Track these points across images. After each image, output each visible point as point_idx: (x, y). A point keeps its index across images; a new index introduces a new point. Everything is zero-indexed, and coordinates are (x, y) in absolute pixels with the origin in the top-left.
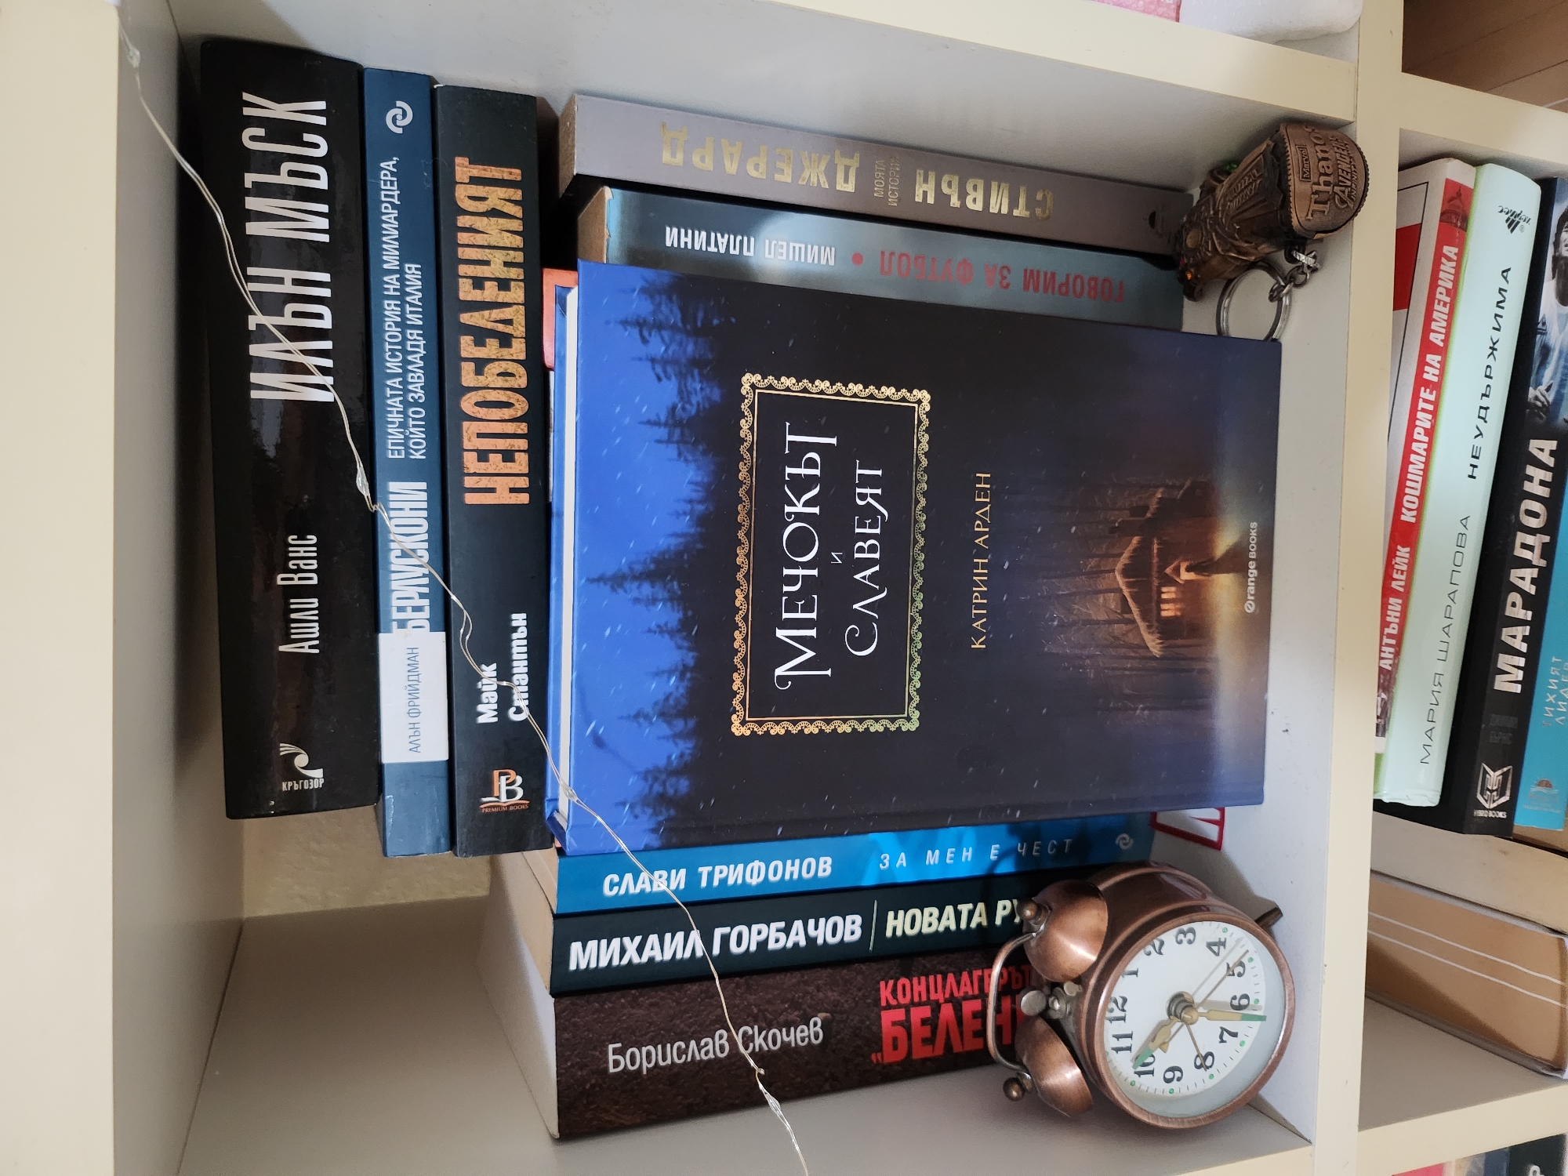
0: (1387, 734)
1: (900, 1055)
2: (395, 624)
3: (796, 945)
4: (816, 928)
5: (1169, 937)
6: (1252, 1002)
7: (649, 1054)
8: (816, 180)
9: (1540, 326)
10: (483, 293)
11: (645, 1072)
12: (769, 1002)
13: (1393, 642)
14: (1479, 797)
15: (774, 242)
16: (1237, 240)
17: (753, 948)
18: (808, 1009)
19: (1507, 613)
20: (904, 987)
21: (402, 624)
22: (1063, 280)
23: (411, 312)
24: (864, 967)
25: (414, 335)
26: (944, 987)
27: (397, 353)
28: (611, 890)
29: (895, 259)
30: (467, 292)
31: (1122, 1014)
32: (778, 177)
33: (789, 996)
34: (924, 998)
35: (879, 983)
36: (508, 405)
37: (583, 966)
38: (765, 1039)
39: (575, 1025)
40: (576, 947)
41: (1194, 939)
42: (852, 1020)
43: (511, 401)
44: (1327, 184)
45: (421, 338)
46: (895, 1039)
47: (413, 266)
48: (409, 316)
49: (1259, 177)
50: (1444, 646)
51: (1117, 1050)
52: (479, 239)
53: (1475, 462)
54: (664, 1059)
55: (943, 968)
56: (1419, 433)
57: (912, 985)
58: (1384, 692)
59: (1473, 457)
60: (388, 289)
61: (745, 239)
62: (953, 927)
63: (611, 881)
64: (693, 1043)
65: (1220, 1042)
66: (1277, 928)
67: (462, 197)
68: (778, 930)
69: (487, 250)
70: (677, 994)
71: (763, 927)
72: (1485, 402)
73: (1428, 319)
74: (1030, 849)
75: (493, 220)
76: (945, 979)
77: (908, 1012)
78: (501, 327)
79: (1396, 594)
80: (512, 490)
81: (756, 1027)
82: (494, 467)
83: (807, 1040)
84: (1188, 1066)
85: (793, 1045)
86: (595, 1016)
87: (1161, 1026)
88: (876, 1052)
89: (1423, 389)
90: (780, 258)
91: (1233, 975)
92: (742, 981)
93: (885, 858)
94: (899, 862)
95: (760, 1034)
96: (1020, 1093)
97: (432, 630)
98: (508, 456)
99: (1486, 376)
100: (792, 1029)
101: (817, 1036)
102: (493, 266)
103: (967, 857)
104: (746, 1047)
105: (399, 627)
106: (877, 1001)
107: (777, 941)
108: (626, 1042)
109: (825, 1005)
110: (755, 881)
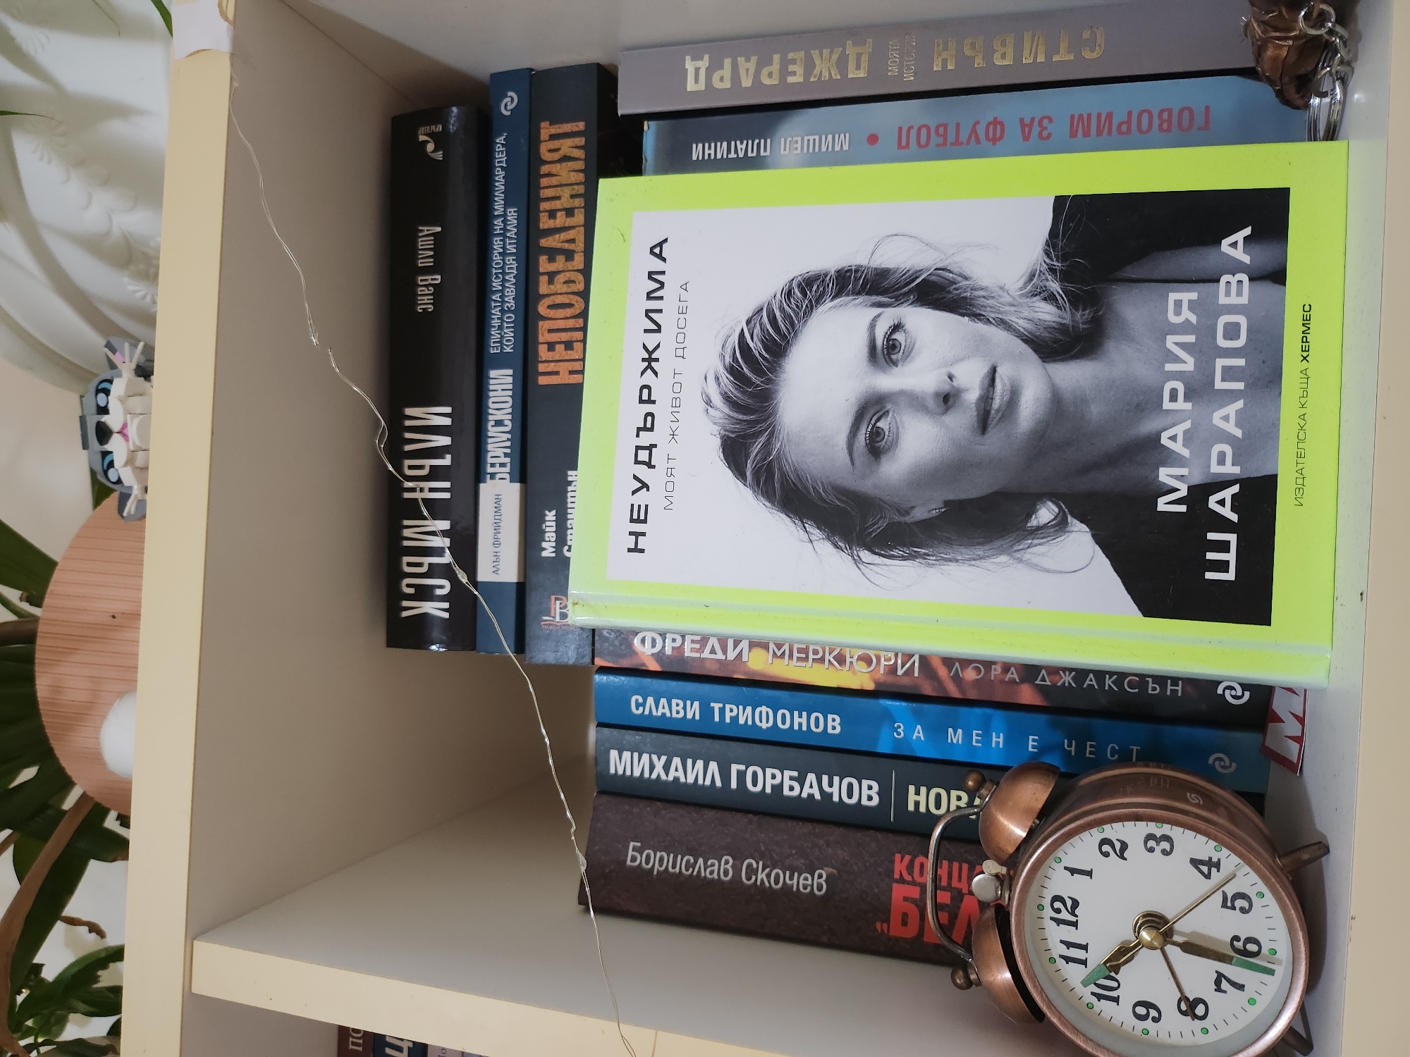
1: (909, 932)
2: (489, 477)
4: (831, 785)
6: (1265, 950)
7: (661, 859)
8: (827, 74)
10: (555, 221)
11: (655, 873)
12: (777, 844)
15: (789, 139)
17: (768, 790)
18: (817, 861)
20: (922, 865)
21: (493, 476)
23: (509, 244)
24: (879, 836)
25: (510, 260)
27: (500, 275)
28: (637, 709)
29: (913, 133)
30: (544, 222)
31: (1072, 919)
32: (790, 79)
33: (798, 843)
35: (894, 855)
36: (570, 305)
37: (620, 772)
38: (768, 876)
39: (607, 819)
40: (614, 754)
41: (1171, 850)
42: (861, 883)
43: (573, 302)
45: (515, 262)
46: (905, 915)
47: (513, 210)
48: (507, 247)
51: (1068, 960)
52: (554, 181)
54: (674, 867)
55: (970, 858)
60: (496, 230)
61: (762, 141)
63: (637, 700)
64: (701, 861)
65: (1216, 990)
67: (544, 152)
68: (791, 778)
69: (559, 188)
70: (695, 815)
71: (777, 772)
74: (1081, 749)
75: (565, 164)
77: (923, 892)
78: (566, 246)
80: (569, 372)
81: (761, 863)
82: (558, 355)
83: (809, 888)
84: (1167, 1005)
85: (795, 889)
86: (624, 816)
88: (883, 922)
90: (795, 152)
91: (1233, 908)
92: (755, 818)
93: (899, 727)
94: (916, 734)
95: (763, 870)
97: (511, 482)
98: (569, 346)
100: (796, 874)
101: (820, 886)
102: (562, 200)
103: (998, 743)
104: (749, 879)
105: (491, 478)
106: (889, 872)
107: (792, 788)
108: (645, 844)
109: (833, 861)
110: (764, 725)
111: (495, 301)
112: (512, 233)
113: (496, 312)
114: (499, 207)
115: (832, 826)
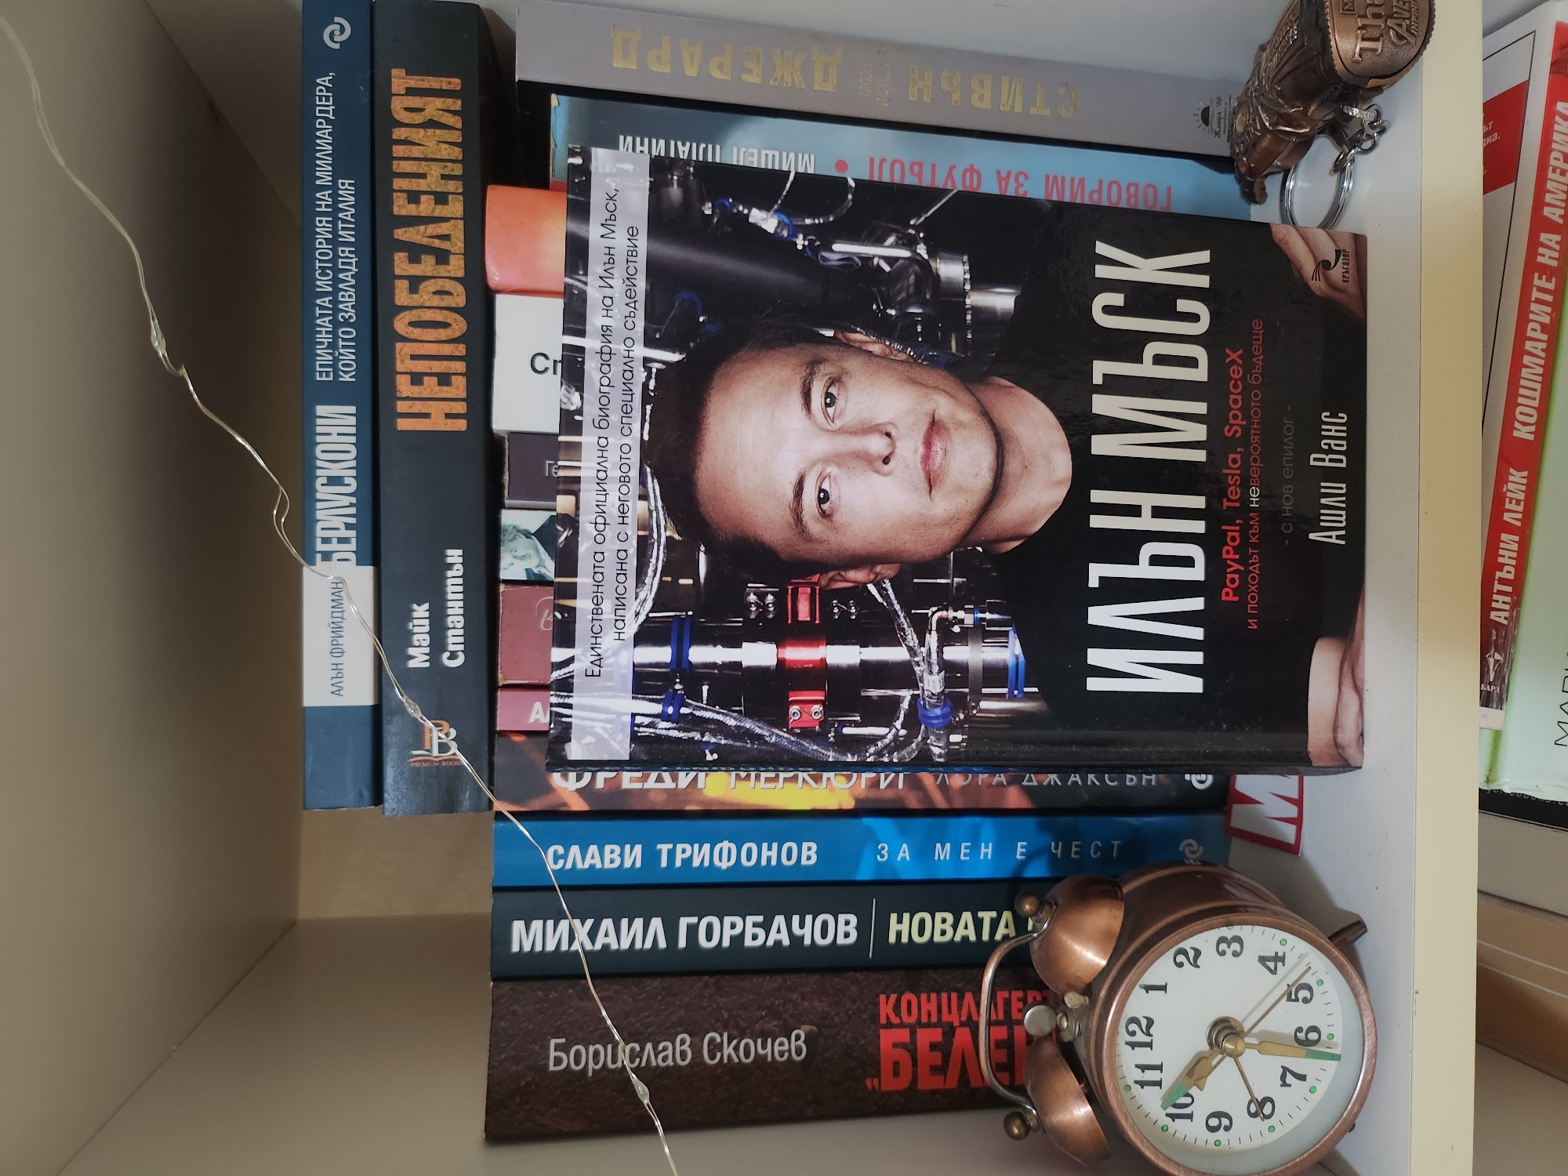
0: (1504, 707)
1: (903, 1083)
2: (319, 556)
3: (778, 943)
4: (802, 926)
6: (1324, 1037)
7: (596, 1054)
8: (790, 81)
10: (418, 207)
11: (590, 1074)
12: (742, 1007)
13: (1508, 588)
15: (743, 150)
16: (1282, 106)
17: (726, 943)
18: (790, 1021)
20: (909, 1003)
21: (327, 556)
22: (1096, 187)
23: (343, 229)
24: (860, 976)
25: (345, 251)
26: (960, 1008)
27: (328, 271)
28: (555, 863)
29: (886, 166)
30: (401, 207)
31: (1147, 1039)
32: (746, 77)
33: (768, 1002)
34: (934, 1019)
35: (878, 996)
36: (445, 325)
37: (527, 948)
38: (736, 1049)
39: (514, 1013)
40: (518, 926)
41: (1241, 952)
42: (844, 1036)
43: (448, 321)
44: (1376, 16)
45: (353, 256)
46: (896, 1064)
47: (347, 182)
48: (341, 233)
51: (1143, 1084)
52: (416, 152)
54: (614, 1061)
55: (959, 985)
56: (1534, 330)
57: (919, 1002)
58: (1496, 650)
60: (320, 206)
61: (710, 146)
62: (973, 938)
63: (555, 852)
64: (649, 1046)
65: (1281, 1086)
66: (1364, 946)
67: (398, 109)
68: (755, 925)
69: (423, 163)
70: (635, 989)
71: (738, 920)
73: (1541, 190)
74: (1067, 850)
75: (430, 131)
76: (961, 998)
77: (913, 1034)
78: (437, 243)
79: (1510, 529)
80: (448, 416)
81: (725, 1035)
82: (428, 391)
83: (786, 1055)
84: (1239, 1113)
85: (769, 1059)
86: (538, 1006)
87: (1199, 1058)
88: (873, 1077)
89: (1536, 275)
91: (1297, 1000)
92: (713, 980)
93: (883, 848)
94: (901, 854)
95: (729, 1043)
96: (1022, 1130)
97: (358, 564)
98: (444, 379)
100: (769, 1040)
101: (799, 1051)
102: (429, 178)
103: (986, 854)
104: (712, 1057)
105: (324, 559)
106: (875, 1017)
107: (755, 937)
108: (571, 1038)
109: (810, 1016)
110: (724, 865)
111: (322, 307)
112: (348, 214)
113: (324, 324)
114: (324, 176)
115: (805, 974)
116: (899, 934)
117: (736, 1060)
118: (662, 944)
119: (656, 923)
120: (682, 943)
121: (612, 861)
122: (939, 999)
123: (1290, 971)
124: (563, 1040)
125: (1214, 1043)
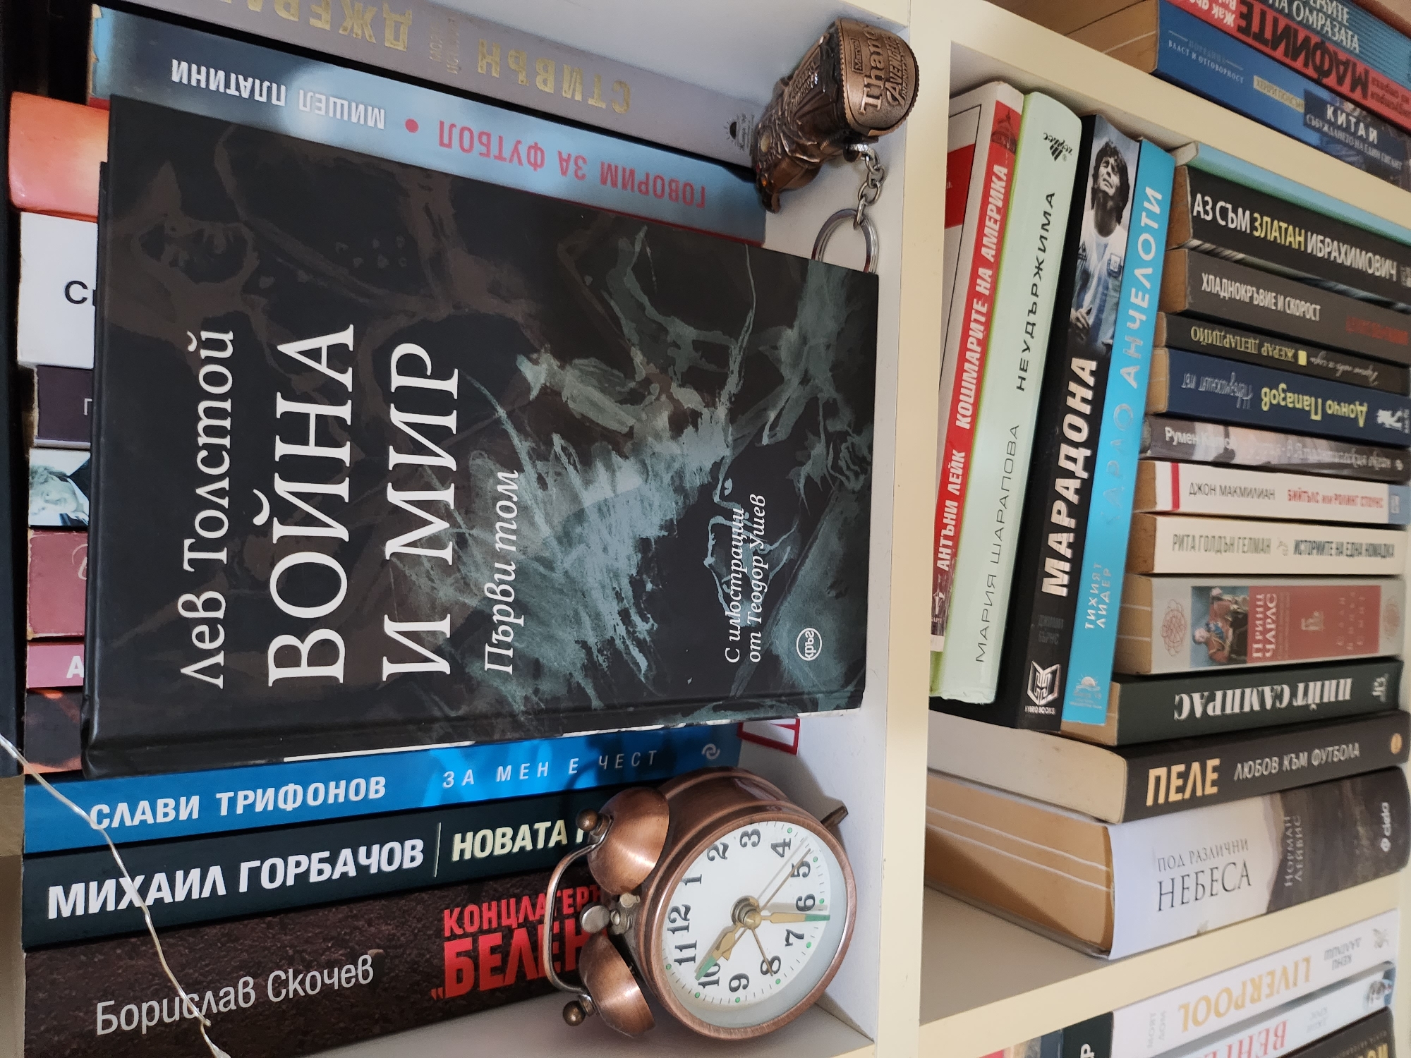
0: (943, 633)
1: (465, 987)
3: (344, 875)
4: (368, 856)
5: (732, 838)
6: (817, 902)
7: (151, 1010)
8: (360, 32)
9: (1080, 251)
11: (144, 1031)
12: (307, 941)
13: (950, 543)
14: (1030, 693)
15: (310, 94)
16: (801, 138)
17: (290, 882)
18: (357, 947)
19: (1053, 520)
20: (472, 913)
22: (643, 178)
24: (425, 896)
26: (517, 911)
28: (100, 822)
29: (456, 132)
31: (685, 923)
32: (314, 22)
33: (334, 933)
34: (495, 925)
35: (442, 911)
37: (66, 913)
38: (302, 983)
39: (53, 982)
40: (55, 892)
41: (759, 842)
42: (410, 954)
44: (878, 78)
46: (459, 971)
49: (816, 68)
50: (996, 549)
51: (680, 961)
53: (1023, 374)
54: (171, 1014)
55: (517, 891)
56: (972, 343)
57: (481, 912)
58: (941, 591)
59: (1022, 369)
61: (274, 86)
62: (529, 847)
63: (100, 812)
64: (209, 995)
65: (786, 945)
66: (845, 826)
68: (321, 861)
70: (191, 940)
71: (303, 859)
72: (1032, 318)
73: (980, 234)
74: (611, 762)
76: (518, 903)
77: (475, 942)
79: (953, 497)
81: (291, 971)
84: (753, 972)
85: (336, 987)
86: (81, 972)
87: (725, 934)
88: (438, 987)
89: (975, 300)
90: (317, 112)
91: (799, 875)
92: (277, 920)
93: (449, 776)
95: (295, 978)
96: (580, 1016)
99: (1032, 293)
100: (336, 970)
101: (366, 975)
103: (543, 772)
104: (277, 994)
106: (440, 930)
107: (320, 872)
108: (120, 999)
109: (377, 940)
110: (290, 807)
115: (371, 902)
116: (462, 852)
117: (302, 993)
118: (222, 891)
119: (215, 872)
120: (243, 888)
121: (166, 815)
122: (499, 906)
123: (794, 853)
124: (112, 1003)
125: (736, 919)
